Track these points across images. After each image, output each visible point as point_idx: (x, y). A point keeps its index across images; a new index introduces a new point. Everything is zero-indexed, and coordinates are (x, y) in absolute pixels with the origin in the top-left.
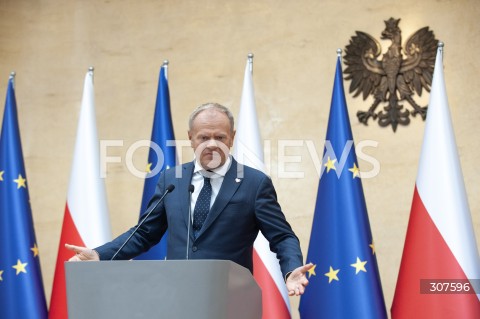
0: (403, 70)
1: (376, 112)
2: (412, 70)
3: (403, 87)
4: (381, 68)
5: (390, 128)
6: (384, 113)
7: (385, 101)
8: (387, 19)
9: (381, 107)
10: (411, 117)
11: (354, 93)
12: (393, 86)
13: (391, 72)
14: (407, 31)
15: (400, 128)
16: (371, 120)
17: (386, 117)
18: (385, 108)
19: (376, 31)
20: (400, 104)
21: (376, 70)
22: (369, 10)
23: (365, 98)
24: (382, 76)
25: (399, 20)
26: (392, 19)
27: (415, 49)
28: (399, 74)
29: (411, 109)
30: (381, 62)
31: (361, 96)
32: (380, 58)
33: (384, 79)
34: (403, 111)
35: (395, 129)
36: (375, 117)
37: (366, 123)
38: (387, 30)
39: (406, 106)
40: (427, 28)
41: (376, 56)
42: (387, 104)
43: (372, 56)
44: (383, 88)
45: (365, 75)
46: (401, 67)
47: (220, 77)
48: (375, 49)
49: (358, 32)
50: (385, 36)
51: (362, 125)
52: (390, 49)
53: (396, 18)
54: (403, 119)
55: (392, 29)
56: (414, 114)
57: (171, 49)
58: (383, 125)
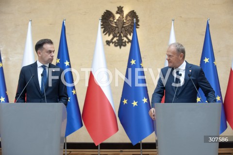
0: (124, 26)
1: (113, 41)
2: (128, 26)
3: (124, 32)
4: (116, 24)
5: (118, 47)
6: (116, 41)
7: (117, 37)
8: (118, 6)
9: (115, 39)
10: (127, 43)
11: (105, 33)
12: (120, 31)
13: (120, 27)
14: (126, 12)
15: (122, 47)
16: (111, 44)
17: (117, 43)
18: (117, 40)
19: (114, 11)
20: (123, 38)
21: (114, 25)
22: (111, 2)
23: (109, 35)
24: (116, 27)
25: (123, 7)
26: (120, 6)
27: (129, 18)
28: (123, 27)
29: (127, 40)
30: (116, 22)
31: (108, 34)
32: (115, 21)
33: (117, 29)
34: (124, 41)
35: (120, 48)
36: (113, 43)
37: (109, 45)
38: (118, 10)
39: (125, 39)
40: (133, 11)
41: (114, 20)
42: (118, 38)
43: (112, 20)
44: (116, 32)
45: (110, 27)
46: (124, 24)
47: (51, 24)
48: (114, 17)
49: (107, 11)
50: (117, 13)
51: (108, 46)
52: (119, 17)
53: (122, 6)
54: (124, 44)
55: (120, 10)
56: (128, 43)
57: (30, 12)
58: (116, 46)
